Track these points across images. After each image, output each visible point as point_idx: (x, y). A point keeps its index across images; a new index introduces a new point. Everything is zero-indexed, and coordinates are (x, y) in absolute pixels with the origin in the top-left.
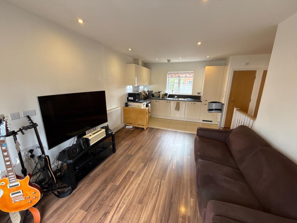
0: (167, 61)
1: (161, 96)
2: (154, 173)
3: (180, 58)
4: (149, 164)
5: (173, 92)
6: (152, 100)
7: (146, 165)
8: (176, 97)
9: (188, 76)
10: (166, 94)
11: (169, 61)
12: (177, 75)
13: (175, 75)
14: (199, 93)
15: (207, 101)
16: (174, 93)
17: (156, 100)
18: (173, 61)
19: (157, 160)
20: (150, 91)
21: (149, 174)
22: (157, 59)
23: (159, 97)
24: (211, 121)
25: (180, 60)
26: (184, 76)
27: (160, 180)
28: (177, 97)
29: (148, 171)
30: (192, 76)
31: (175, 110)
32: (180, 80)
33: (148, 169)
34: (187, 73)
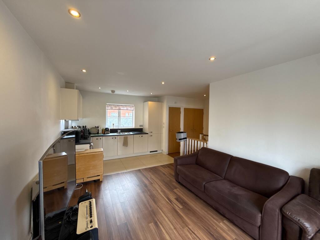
0: (110, 92)
1: (100, 132)
2: (174, 225)
3: (128, 91)
4: (158, 220)
5: (113, 127)
6: (92, 138)
7: (156, 222)
8: (119, 131)
9: (129, 109)
10: (107, 130)
11: (113, 91)
12: (118, 108)
13: (115, 107)
14: (140, 126)
15: (152, 132)
16: (115, 128)
17: (97, 138)
18: (117, 92)
19: (159, 209)
20: (82, 126)
21: (172, 230)
22: (100, 88)
23: (98, 133)
24: (157, 151)
25: (127, 92)
26: (125, 109)
27: (187, 228)
28: (121, 132)
29: (166, 228)
30: (133, 109)
31: (124, 147)
32: (120, 112)
33: (164, 226)
34: (128, 106)
